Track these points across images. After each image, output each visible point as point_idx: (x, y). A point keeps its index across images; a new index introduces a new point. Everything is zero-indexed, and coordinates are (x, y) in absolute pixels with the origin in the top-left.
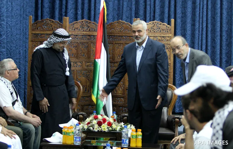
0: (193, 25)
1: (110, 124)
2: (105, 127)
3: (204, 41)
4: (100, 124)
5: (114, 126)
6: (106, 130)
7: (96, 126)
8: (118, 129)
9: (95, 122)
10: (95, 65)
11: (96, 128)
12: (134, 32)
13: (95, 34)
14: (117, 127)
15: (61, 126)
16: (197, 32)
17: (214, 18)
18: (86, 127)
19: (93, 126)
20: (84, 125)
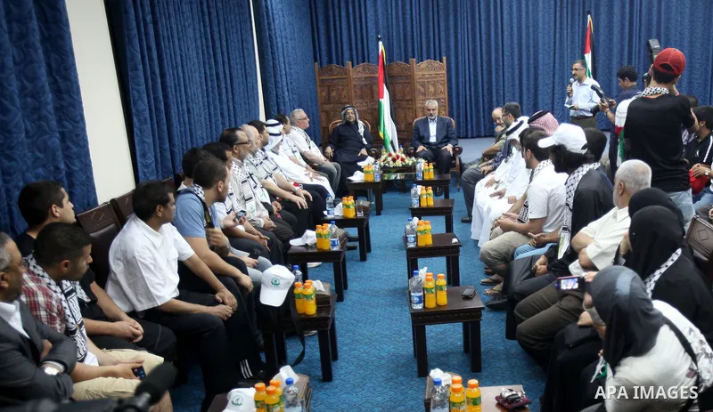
0: (457, 58)
1: (403, 160)
2: (399, 163)
3: (467, 72)
4: (394, 160)
5: (407, 161)
6: (400, 165)
7: (391, 163)
8: (410, 163)
9: (390, 159)
10: (379, 104)
11: (392, 164)
12: (429, 110)
13: (377, 75)
14: (409, 161)
15: (359, 164)
16: (460, 64)
17: (474, 50)
18: (382, 164)
19: (388, 163)
20: (381, 162)
